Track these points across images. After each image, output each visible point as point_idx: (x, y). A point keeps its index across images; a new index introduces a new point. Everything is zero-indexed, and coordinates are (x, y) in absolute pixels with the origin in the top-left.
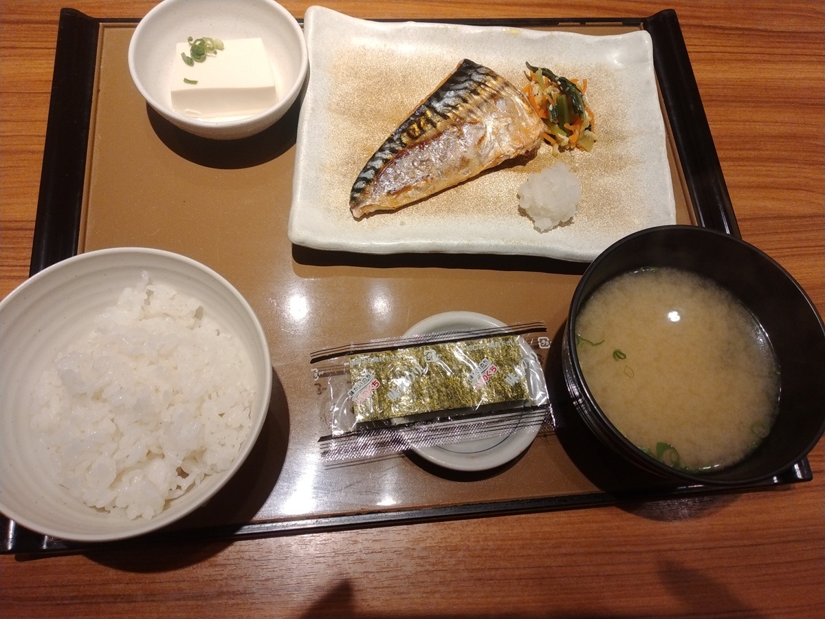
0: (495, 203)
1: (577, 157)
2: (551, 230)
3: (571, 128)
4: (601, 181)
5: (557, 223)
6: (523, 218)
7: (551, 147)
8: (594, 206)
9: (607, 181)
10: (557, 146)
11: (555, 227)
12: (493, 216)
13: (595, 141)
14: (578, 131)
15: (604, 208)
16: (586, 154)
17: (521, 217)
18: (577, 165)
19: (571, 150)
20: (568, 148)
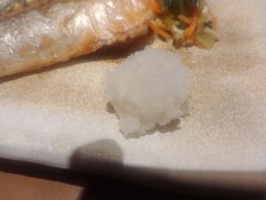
0: (80, 94)
1: (195, 54)
2: (144, 135)
3: (187, 20)
4: (223, 80)
5: (152, 126)
6: (111, 115)
7: (165, 44)
8: (212, 109)
9: (230, 80)
10: (171, 42)
11: (150, 132)
12: (69, 109)
13: (216, 40)
14: (195, 23)
15: (226, 112)
16: (206, 51)
17: (107, 113)
18: (194, 62)
19: (188, 46)
20: (184, 44)
